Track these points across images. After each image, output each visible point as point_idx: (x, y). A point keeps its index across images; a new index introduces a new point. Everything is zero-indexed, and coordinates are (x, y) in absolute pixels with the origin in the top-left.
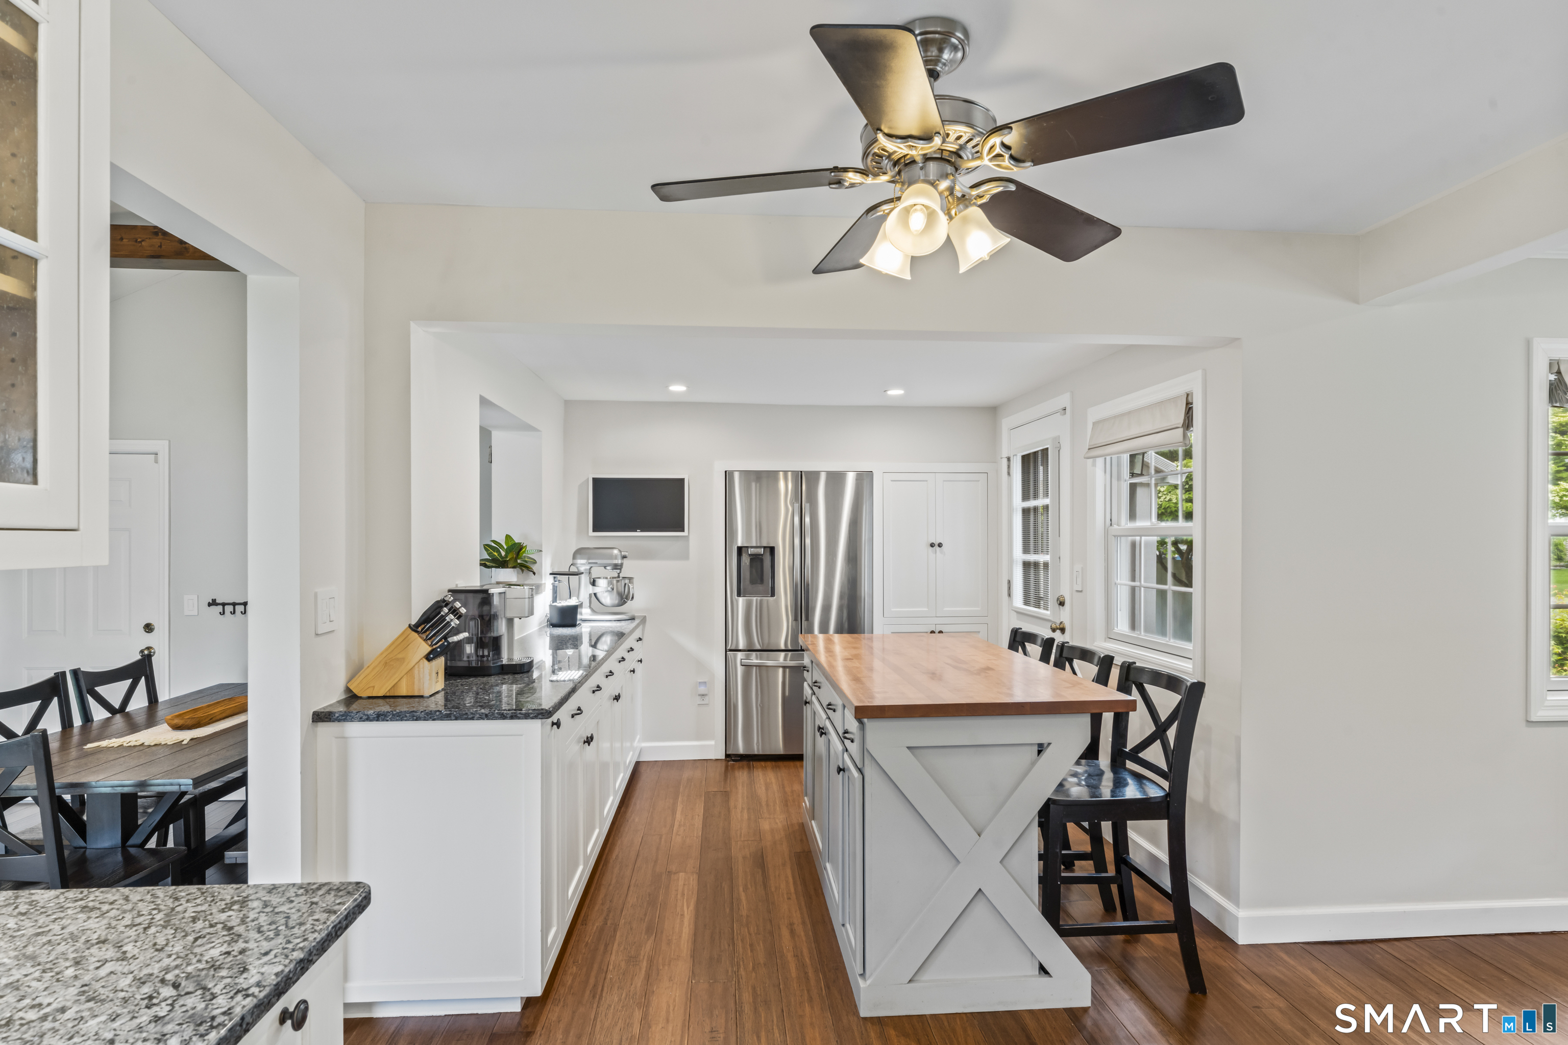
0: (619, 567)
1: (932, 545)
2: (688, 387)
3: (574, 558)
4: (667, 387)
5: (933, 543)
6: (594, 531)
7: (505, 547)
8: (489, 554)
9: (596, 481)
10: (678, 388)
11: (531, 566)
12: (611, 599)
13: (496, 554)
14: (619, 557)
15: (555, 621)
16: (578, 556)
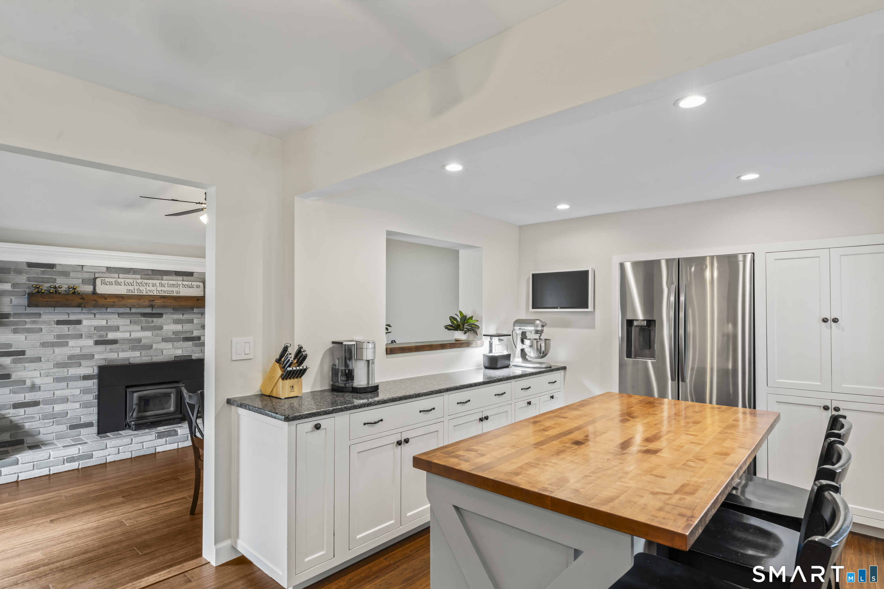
0: (540, 332)
1: (825, 320)
2: (571, 205)
3: (514, 326)
4: (555, 206)
5: (826, 318)
6: (533, 308)
7: (460, 317)
8: (451, 322)
9: (533, 275)
10: (563, 207)
11: (476, 330)
12: (534, 353)
13: (455, 322)
14: (540, 325)
15: (487, 365)
16: (516, 324)
